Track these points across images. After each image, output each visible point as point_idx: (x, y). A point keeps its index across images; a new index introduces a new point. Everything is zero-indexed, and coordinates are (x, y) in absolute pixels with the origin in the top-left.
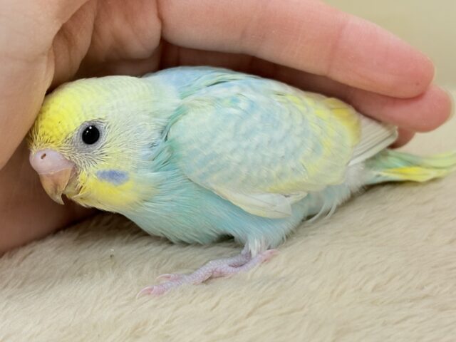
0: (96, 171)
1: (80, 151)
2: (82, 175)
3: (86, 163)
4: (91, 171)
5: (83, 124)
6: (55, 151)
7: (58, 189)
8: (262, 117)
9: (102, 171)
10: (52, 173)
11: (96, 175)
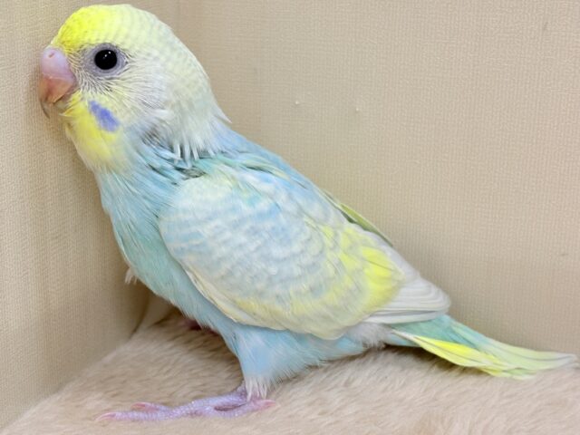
0: (92, 99)
1: (87, 69)
2: (76, 96)
3: (87, 86)
4: (86, 96)
5: (104, 44)
6: (64, 55)
7: (49, 98)
8: (273, 228)
9: (97, 103)
10: (51, 77)
11: (89, 103)
